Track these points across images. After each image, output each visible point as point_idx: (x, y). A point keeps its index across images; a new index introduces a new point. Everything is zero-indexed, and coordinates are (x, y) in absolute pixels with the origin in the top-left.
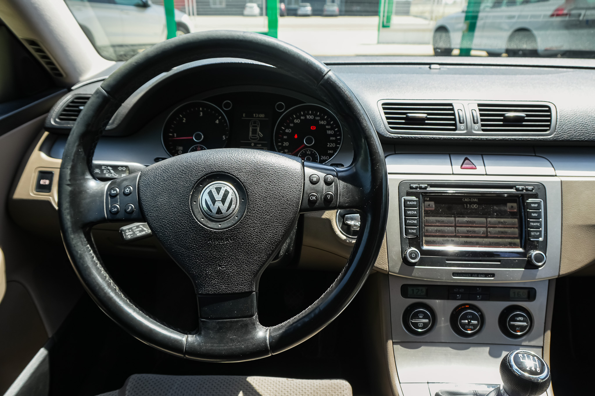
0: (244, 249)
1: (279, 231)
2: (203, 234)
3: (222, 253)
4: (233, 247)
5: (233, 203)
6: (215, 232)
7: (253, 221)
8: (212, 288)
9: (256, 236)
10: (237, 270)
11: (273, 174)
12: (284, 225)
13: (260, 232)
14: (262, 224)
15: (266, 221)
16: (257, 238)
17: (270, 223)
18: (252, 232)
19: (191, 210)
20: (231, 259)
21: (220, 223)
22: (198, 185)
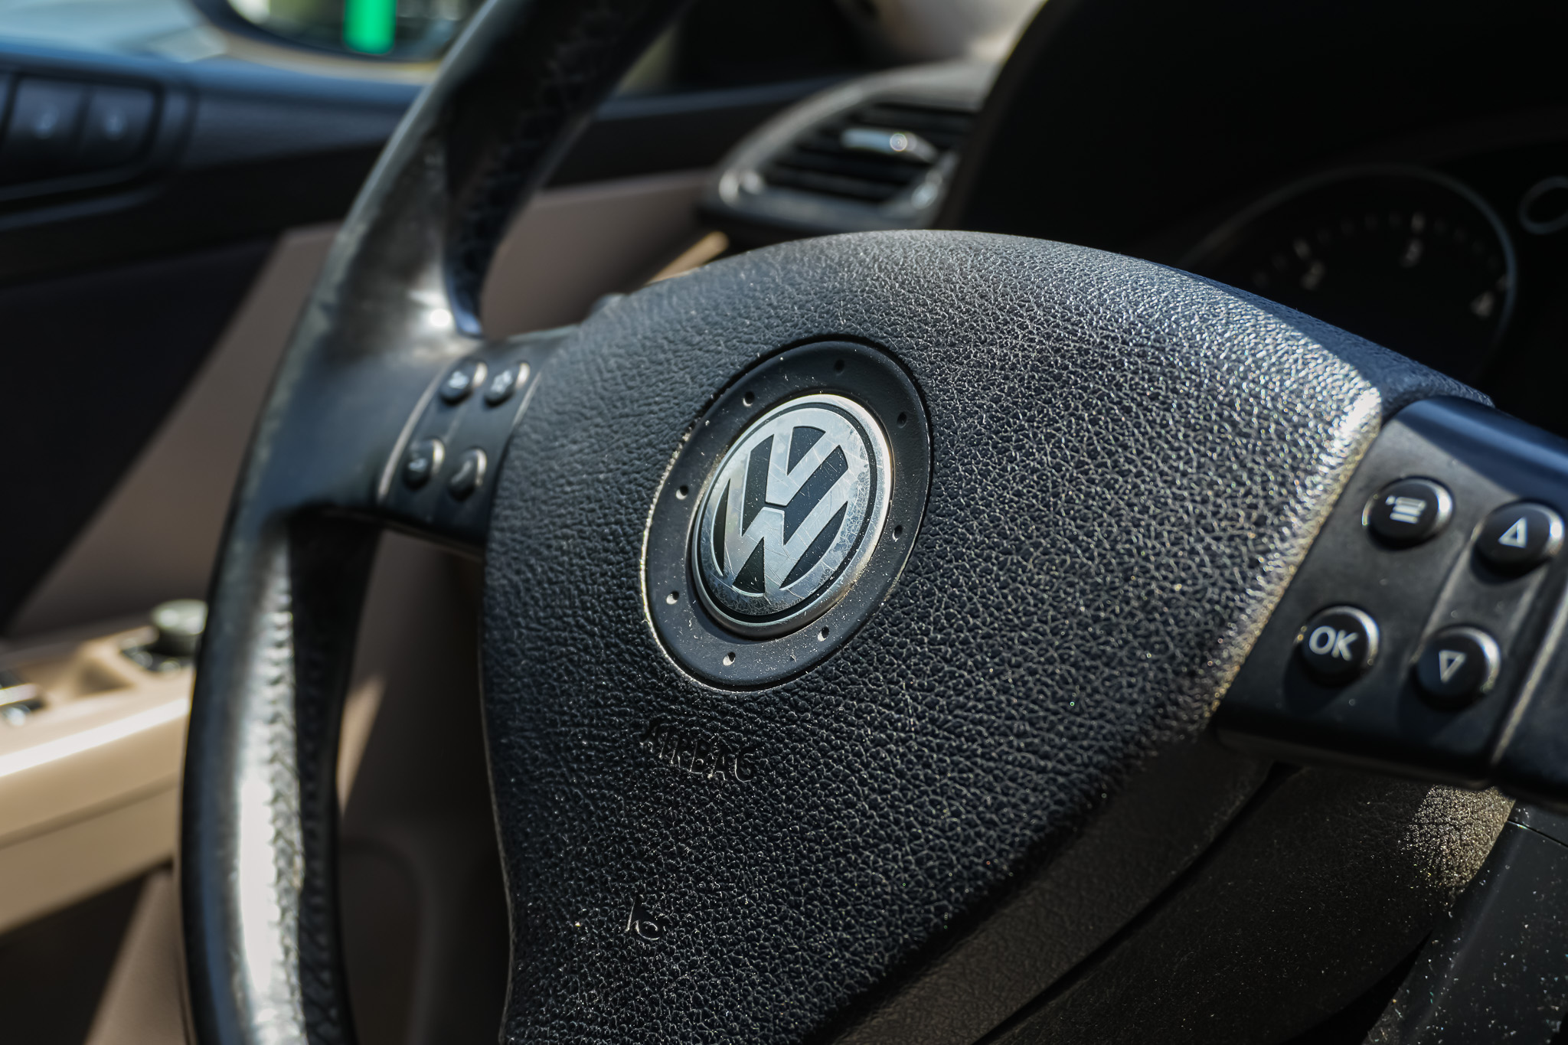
0: (785, 850)
1: (1015, 806)
2: (639, 687)
3: (675, 834)
4: (737, 820)
5: (837, 540)
6: (688, 690)
7: (891, 682)
8: (564, 1034)
9: (872, 789)
10: (702, 977)
11: (1127, 410)
12: (1060, 773)
13: (900, 774)
14: (933, 721)
15: (962, 707)
16: (874, 805)
17: (980, 733)
18: (858, 755)
19: (646, 533)
20: (702, 890)
21: (738, 647)
22: (733, 402)
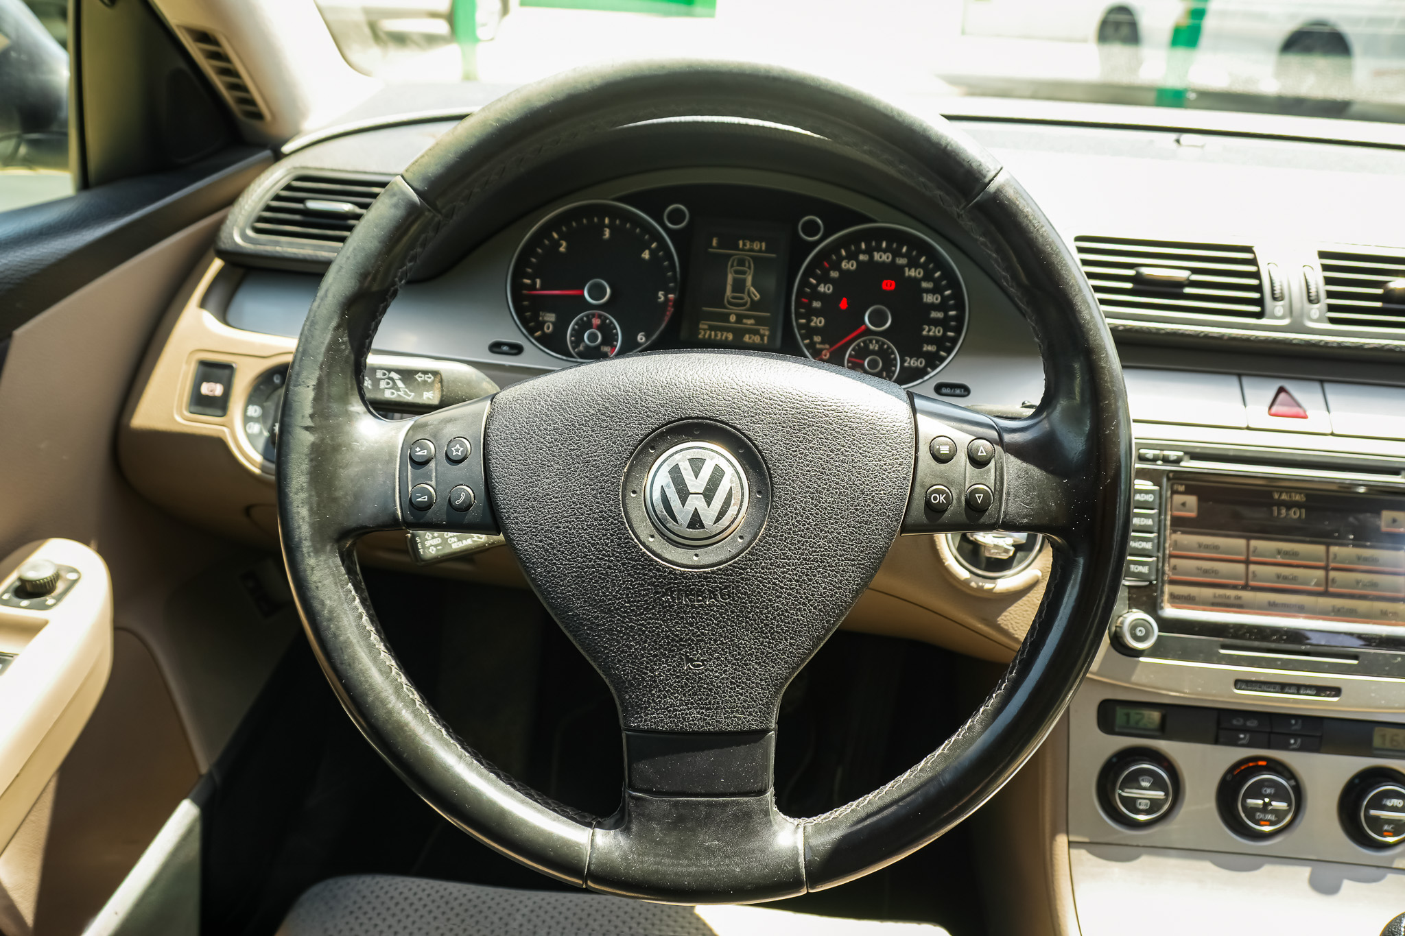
0: (755, 620)
1: (847, 579)
2: (651, 577)
3: (698, 628)
4: (728, 615)
5: (733, 502)
6: (682, 574)
7: (781, 550)
8: (667, 715)
9: (787, 589)
10: (732, 674)
11: (839, 432)
12: (861, 564)
13: (798, 581)
14: (805, 559)
15: (815, 551)
16: (789, 594)
17: (825, 559)
18: (777, 579)
19: (623, 514)
20: (720, 644)
21: (697, 551)
22: (644, 451)
